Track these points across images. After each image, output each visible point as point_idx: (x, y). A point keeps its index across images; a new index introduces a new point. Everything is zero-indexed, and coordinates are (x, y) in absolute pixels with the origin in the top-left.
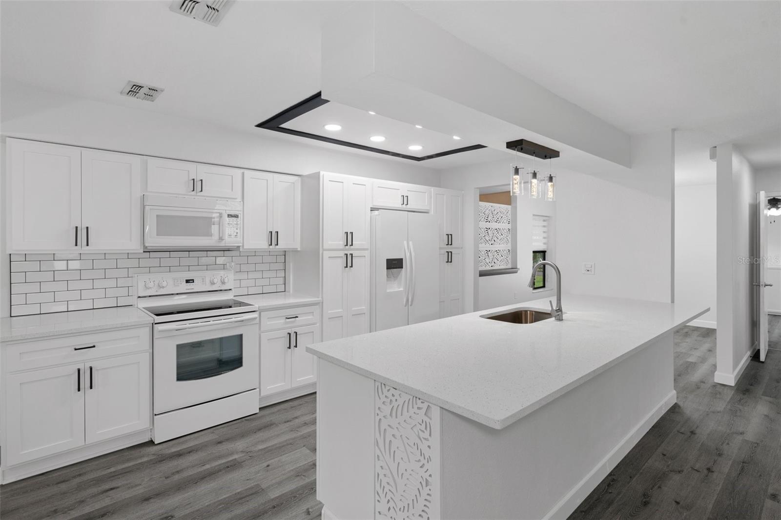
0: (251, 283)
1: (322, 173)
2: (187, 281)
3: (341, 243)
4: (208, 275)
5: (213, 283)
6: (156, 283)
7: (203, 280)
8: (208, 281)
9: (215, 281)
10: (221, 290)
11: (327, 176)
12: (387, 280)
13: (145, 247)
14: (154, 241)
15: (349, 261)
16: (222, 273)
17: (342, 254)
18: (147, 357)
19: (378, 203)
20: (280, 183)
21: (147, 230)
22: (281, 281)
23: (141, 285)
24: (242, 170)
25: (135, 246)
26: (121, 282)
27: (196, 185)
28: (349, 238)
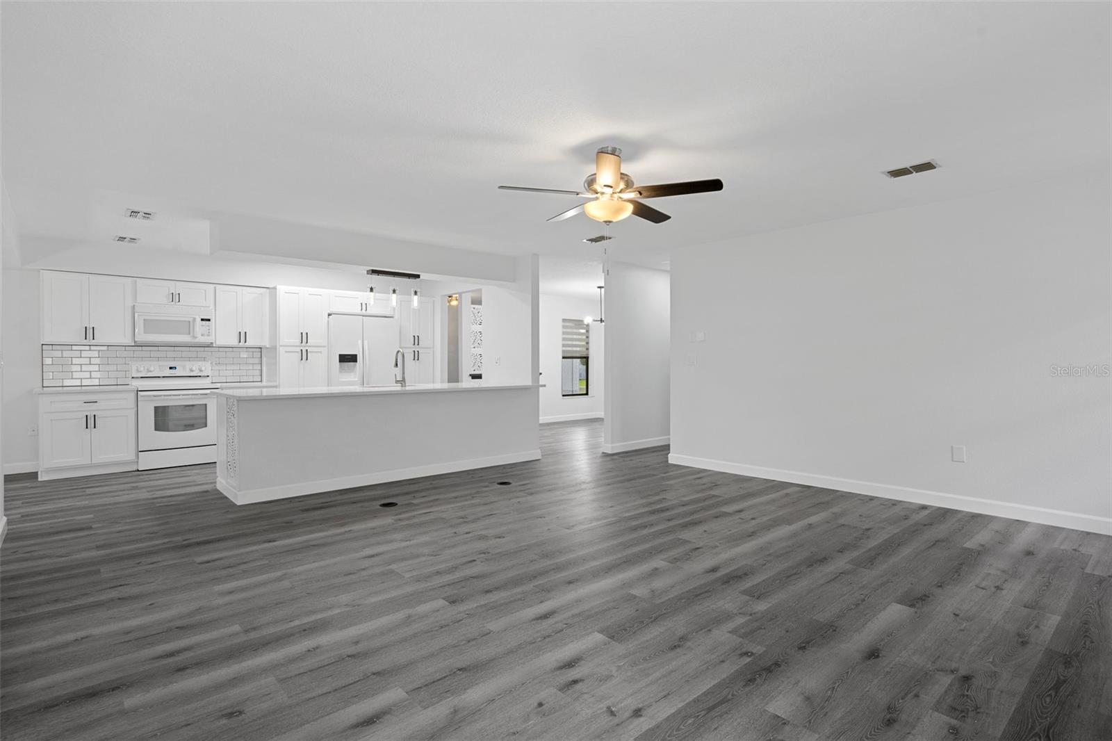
0: (230, 373)
1: (278, 287)
2: (171, 368)
3: (298, 341)
4: (188, 365)
5: (192, 371)
6: (146, 368)
7: (184, 367)
8: (188, 369)
9: (194, 368)
10: (200, 376)
11: (282, 289)
12: (340, 372)
13: (135, 342)
14: (142, 337)
15: (304, 355)
16: (200, 363)
17: (298, 349)
18: (133, 412)
19: (333, 310)
20: (248, 295)
21: (136, 330)
22: (258, 373)
23: (134, 369)
24: (215, 285)
25: (128, 341)
26: (119, 368)
27: (175, 298)
28: (304, 338)
